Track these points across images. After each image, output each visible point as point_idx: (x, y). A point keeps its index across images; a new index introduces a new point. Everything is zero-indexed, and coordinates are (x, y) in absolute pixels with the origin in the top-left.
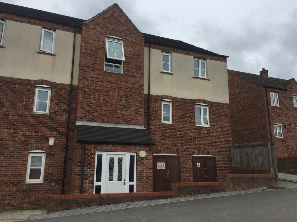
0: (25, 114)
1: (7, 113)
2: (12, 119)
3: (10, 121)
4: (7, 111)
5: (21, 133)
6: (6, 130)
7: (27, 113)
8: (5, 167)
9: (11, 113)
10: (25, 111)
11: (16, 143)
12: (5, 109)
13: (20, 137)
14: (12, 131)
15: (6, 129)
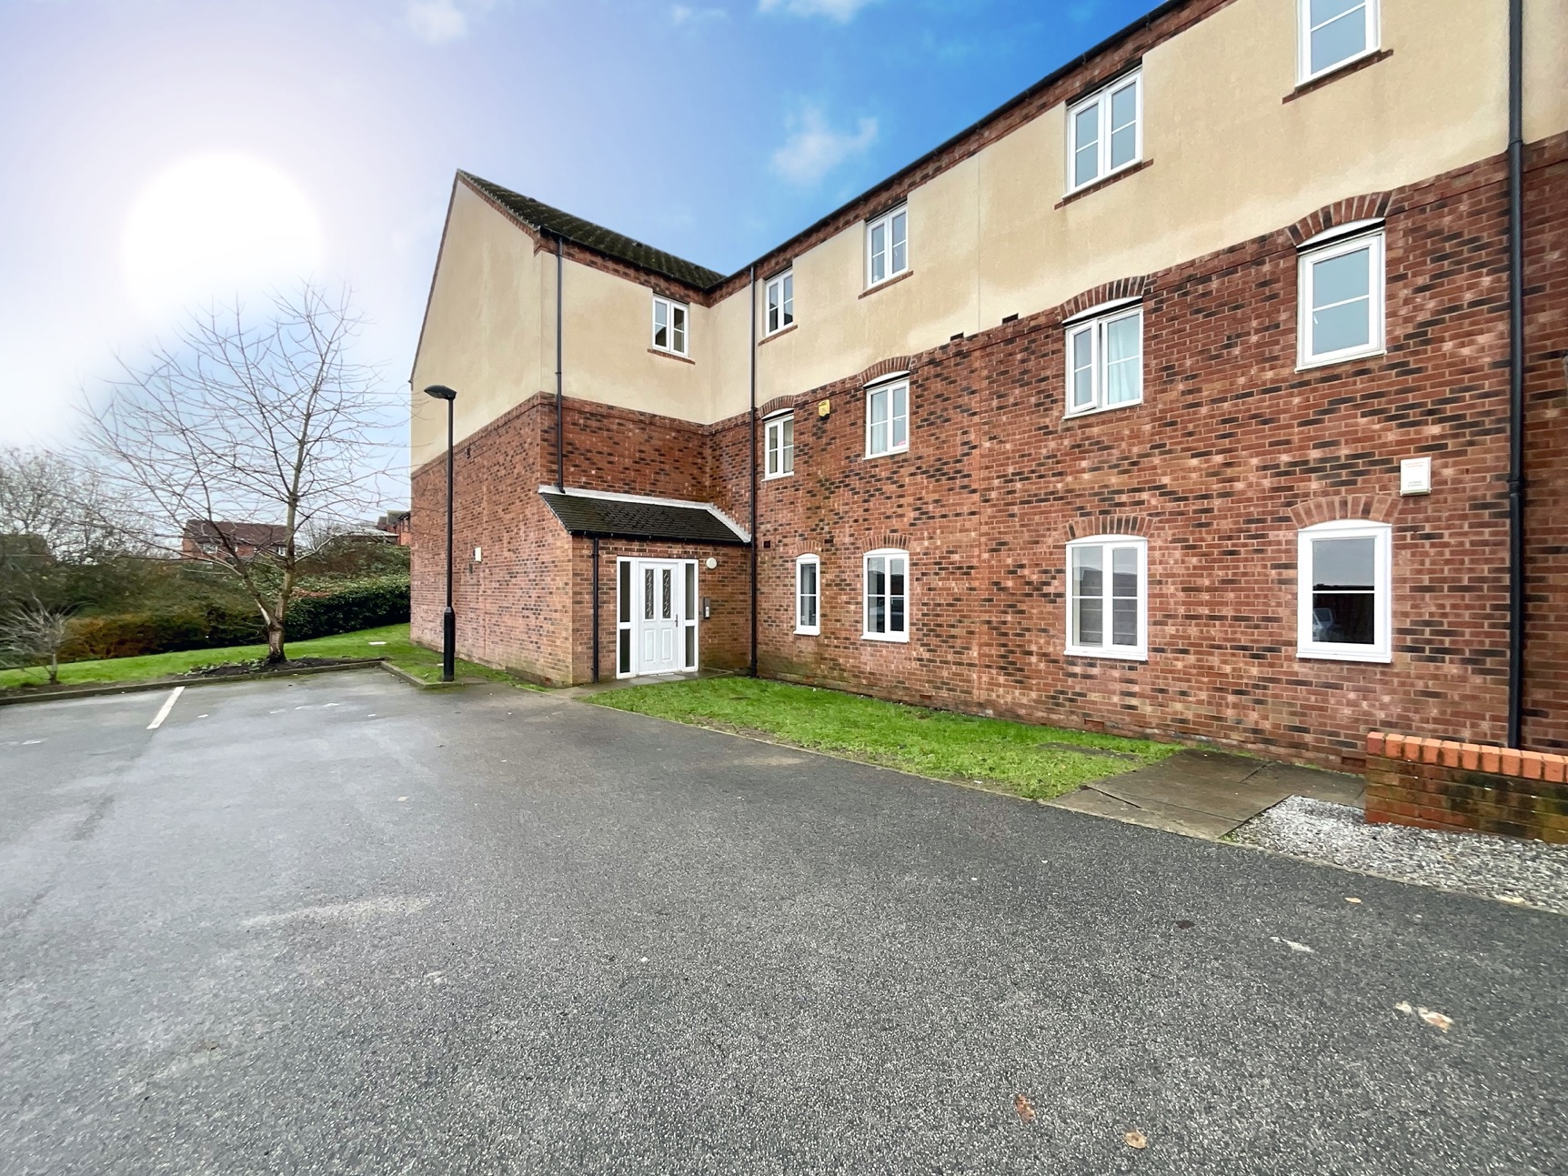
0: (1264, 383)
1: (1190, 399)
2: (1212, 417)
3: (1206, 425)
4: (1190, 392)
5: (1255, 461)
6: (1195, 462)
7: (1270, 375)
8: (1209, 589)
9: (1205, 393)
10: (1263, 370)
11: (1239, 501)
12: (1181, 387)
13: (1253, 477)
14: (1218, 459)
15: (1193, 456)
